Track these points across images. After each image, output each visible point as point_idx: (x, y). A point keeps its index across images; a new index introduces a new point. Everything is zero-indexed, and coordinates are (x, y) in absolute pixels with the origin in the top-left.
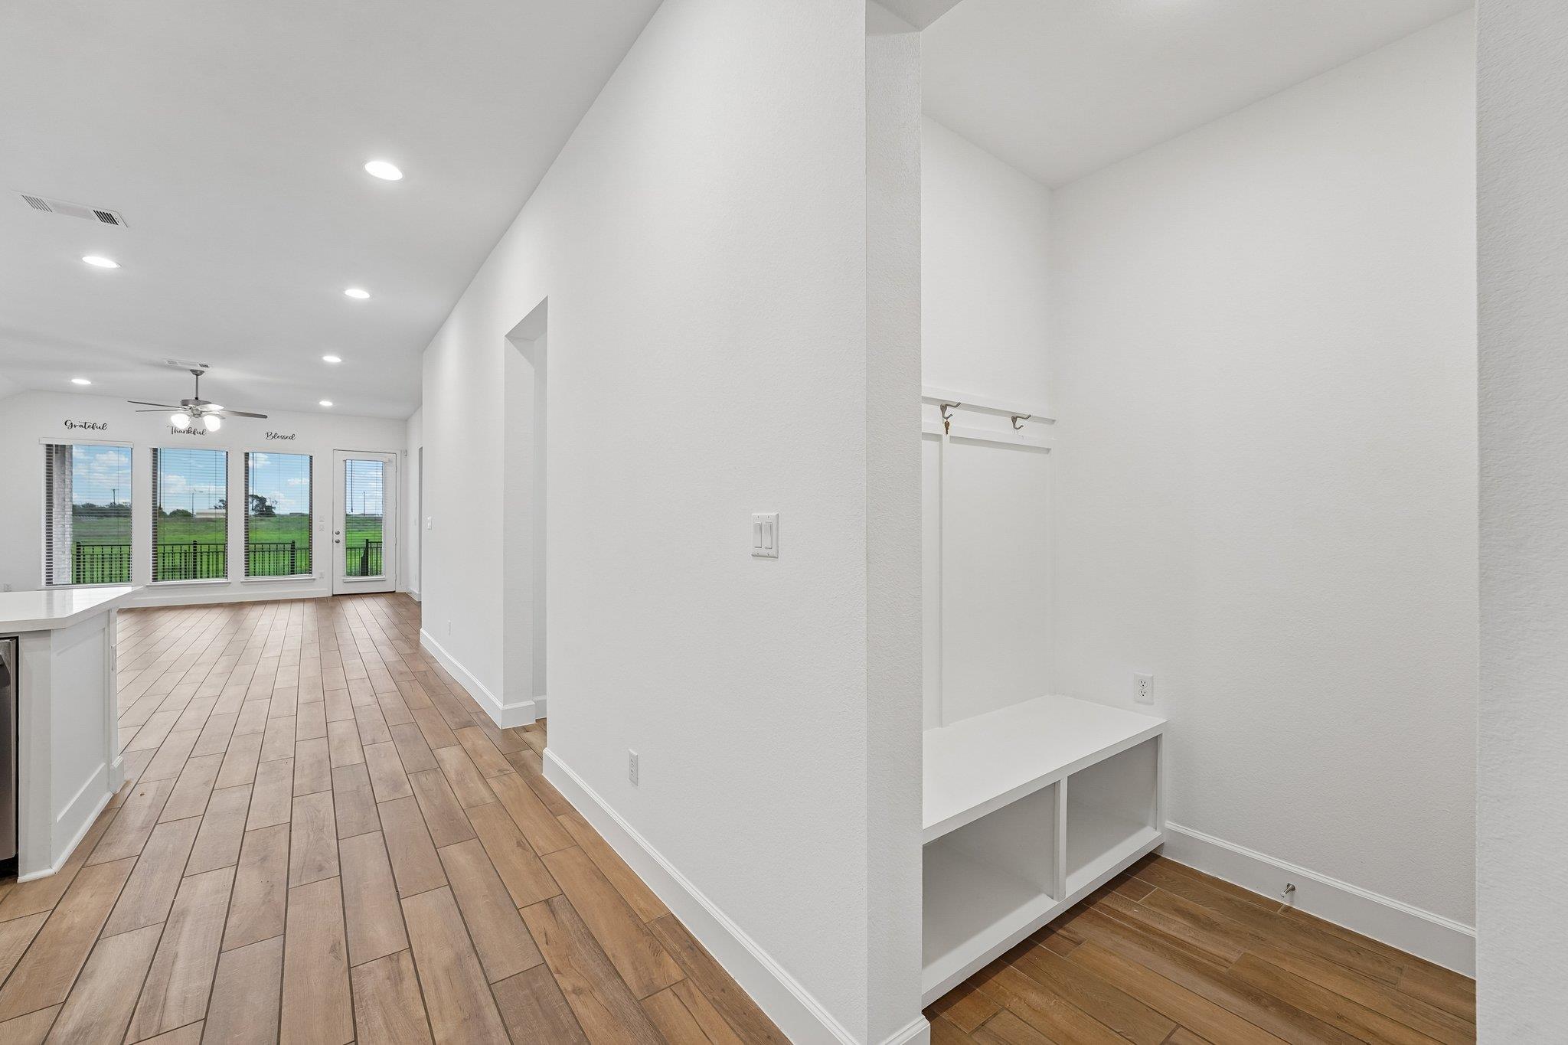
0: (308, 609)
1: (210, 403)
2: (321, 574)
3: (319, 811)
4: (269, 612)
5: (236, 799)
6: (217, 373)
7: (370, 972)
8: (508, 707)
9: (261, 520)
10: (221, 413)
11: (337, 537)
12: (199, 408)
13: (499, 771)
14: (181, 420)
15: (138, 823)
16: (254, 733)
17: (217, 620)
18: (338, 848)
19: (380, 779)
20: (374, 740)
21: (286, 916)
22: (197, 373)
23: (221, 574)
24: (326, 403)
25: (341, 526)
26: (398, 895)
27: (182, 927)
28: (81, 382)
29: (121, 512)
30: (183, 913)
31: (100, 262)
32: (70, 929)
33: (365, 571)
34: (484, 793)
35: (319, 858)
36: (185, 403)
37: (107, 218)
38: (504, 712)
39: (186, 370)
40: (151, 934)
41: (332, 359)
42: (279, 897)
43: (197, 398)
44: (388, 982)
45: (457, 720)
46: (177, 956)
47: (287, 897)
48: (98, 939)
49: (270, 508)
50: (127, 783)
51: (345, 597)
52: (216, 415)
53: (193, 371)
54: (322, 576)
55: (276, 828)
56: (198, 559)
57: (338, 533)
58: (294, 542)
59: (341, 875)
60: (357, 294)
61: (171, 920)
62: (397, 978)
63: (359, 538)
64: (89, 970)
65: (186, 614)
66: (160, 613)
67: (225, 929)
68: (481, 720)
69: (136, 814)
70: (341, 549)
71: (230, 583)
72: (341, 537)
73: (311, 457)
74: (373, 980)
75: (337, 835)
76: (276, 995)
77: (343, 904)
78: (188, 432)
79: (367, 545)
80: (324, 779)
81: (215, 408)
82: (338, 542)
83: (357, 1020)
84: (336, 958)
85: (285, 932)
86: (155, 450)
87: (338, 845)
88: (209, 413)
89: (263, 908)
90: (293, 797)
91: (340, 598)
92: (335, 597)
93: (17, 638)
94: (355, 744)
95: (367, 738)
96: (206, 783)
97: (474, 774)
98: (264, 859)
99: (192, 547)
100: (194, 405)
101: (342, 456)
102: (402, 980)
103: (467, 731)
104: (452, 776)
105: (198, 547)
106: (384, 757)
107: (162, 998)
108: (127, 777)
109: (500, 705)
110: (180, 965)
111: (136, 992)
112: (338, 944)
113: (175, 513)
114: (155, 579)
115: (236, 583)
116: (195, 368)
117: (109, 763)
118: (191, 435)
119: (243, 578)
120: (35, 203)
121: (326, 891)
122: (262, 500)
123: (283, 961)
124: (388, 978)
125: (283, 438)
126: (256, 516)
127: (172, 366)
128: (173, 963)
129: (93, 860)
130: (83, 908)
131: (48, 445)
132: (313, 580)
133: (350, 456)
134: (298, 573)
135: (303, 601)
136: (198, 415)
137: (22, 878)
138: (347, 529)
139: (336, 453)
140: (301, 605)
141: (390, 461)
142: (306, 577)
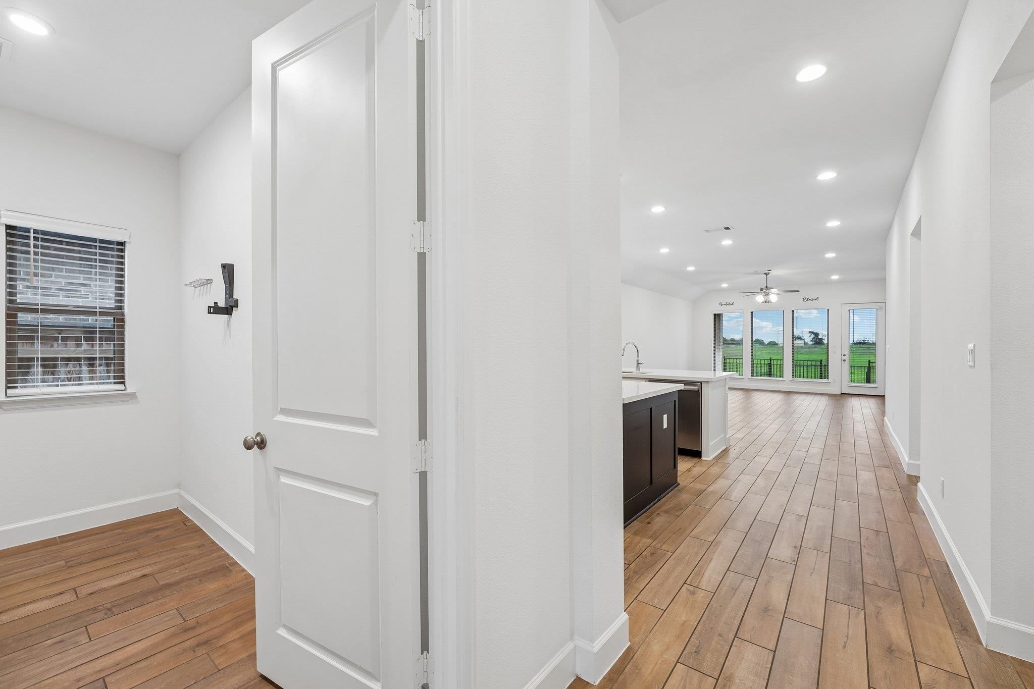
0: (824, 401)
1: (772, 288)
2: (834, 380)
3: (792, 473)
4: (803, 397)
5: (764, 460)
6: (776, 272)
8: (911, 462)
9: (815, 347)
10: (778, 292)
11: (844, 358)
12: (767, 291)
13: (890, 488)
14: (760, 298)
15: (732, 457)
16: (777, 443)
17: (778, 397)
19: (824, 472)
20: (829, 458)
22: (766, 274)
23: (780, 376)
24: (835, 277)
25: (846, 350)
27: (738, 484)
28: (725, 285)
29: (739, 343)
30: (740, 481)
31: (727, 242)
32: (712, 472)
33: (868, 381)
34: (874, 492)
35: (786, 485)
36: (762, 290)
37: (727, 228)
38: (908, 464)
39: (762, 273)
40: (731, 481)
41: (830, 255)
43: (767, 287)
45: (881, 463)
47: (771, 489)
48: (718, 477)
49: (821, 339)
50: (731, 445)
51: (848, 395)
52: (775, 294)
53: (765, 274)
54: (834, 381)
55: (775, 472)
56: (772, 368)
57: (844, 355)
58: (821, 360)
59: (792, 491)
60: (833, 224)
61: (736, 481)
64: (715, 482)
65: (763, 393)
66: (753, 392)
67: (750, 489)
68: (896, 467)
69: (732, 454)
70: (846, 366)
71: (784, 380)
72: (847, 358)
73: (828, 310)
75: (796, 481)
77: (789, 498)
78: (766, 302)
79: (869, 365)
80: (800, 464)
81: (775, 290)
82: (844, 361)
83: (781, 522)
85: (767, 496)
86: (752, 312)
88: (772, 293)
89: (762, 489)
90: (784, 466)
91: (845, 395)
93: (702, 383)
94: (819, 457)
95: (825, 457)
97: (874, 484)
98: (767, 478)
99: (769, 361)
100: (765, 290)
101: (847, 307)
103: (884, 469)
104: (861, 482)
105: (772, 361)
106: (830, 465)
107: (731, 494)
108: (731, 444)
109: (907, 459)
111: (724, 490)
112: (783, 506)
114: (752, 376)
115: (787, 381)
116: (766, 272)
117: (725, 435)
118: (767, 304)
119: (791, 378)
120: (708, 231)
122: (816, 335)
123: (764, 502)
125: (812, 300)
126: (813, 344)
127: (756, 273)
128: (735, 489)
129: (720, 461)
130: (716, 470)
131: (714, 314)
132: (830, 383)
133: (852, 307)
134: (821, 378)
135: (822, 394)
136: (767, 295)
137: (702, 458)
138: (852, 352)
139: (844, 306)
140: (821, 396)
141: (881, 308)
142: (825, 380)
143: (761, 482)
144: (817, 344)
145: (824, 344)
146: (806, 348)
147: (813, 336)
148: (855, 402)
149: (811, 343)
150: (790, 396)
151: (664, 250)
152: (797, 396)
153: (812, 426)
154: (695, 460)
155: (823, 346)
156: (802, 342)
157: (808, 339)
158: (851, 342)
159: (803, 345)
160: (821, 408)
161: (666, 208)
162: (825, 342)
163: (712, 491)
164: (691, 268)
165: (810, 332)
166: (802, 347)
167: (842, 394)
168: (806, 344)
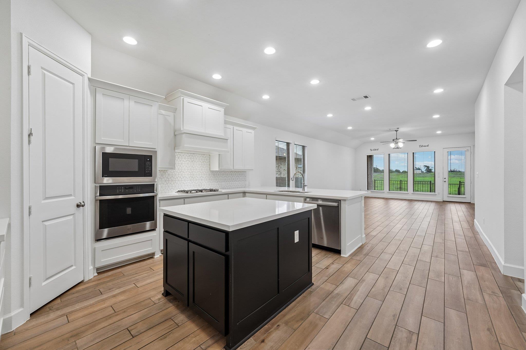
0: (432, 206)
1: (400, 139)
3: (408, 271)
4: (419, 203)
5: (387, 257)
6: (402, 130)
7: (402, 331)
8: (506, 265)
9: (427, 174)
10: (403, 141)
11: (444, 180)
12: (397, 141)
13: (492, 292)
14: (392, 145)
15: (364, 254)
16: (399, 240)
17: (405, 204)
18: (409, 286)
19: (433, 271)
20: (437, 256)
21: (386, 297)
22: (396, 131)
23: (406, 190)
24: (439, 132)
25: (446, 175)
26: (422, 314)
27: (362, 284)
28: (372, 139)
29: (383, 171)
30: (364, 280)
31: (368, 108)
32: (344, 271)
33: (459, 193)
34: (479, 298)
35: (402, 286)
36: (393, 140)
37: (366, 97)
38: (504, 266)
39: (394, 131)
40: (356, 281)
41: (436, 116)
42: (386, 290)
43: (397, 138)
44: (406, 340)
45: (478, 261)
46: (358, 290)
47: (388, 292)
48: (347, 276)
49: (431, 170)
50: (366, 242)
51: (447, 202)
54: (439, 194)
55: (394, 270)
56: (402, 185)
57: (445, 178)
58: (431, 181)
59: (406, 295)
60: (439, 91)
61: (361, 281)
62: (409, 341)
63: (456, 180)
64: (344, 282)
65: (396, 201)
66: (390, 200)
67: (370, 290)
68: (492, 265)
69: (365, 250)
70: (446, 185)
71: (408, 193)
72: (446, 180)
73: (435, 152)
74: (402, 335)
75: (410, 282)
76: (374, 316)
77: (403, 304)
79: (460, 183)
80: (414, 262)
82: (445, 182)
83: (391, 342)
84: (394, 319)
85: (384, 301)
86: (389, 154)
87: (409, 285)
88: (400, 142)
89: (381, 291)
90: (402, 263)
91: (446, 202)
92: (444, 202)
93: (341, 201)
94: (429, 255)
95: (435, 254)
96: (382, 249)
97: (477, 287)
98: (387, 277)
99: (400, 182)
100: (395, 140)
101: (447, 150)
102: (411, 342)
103: (482, 268)
104: (465, 283)
105: (402, 182)
106: (438, 263)
107: (352, 298)
109: (503, 263)
110: (358, 293)
111: (348, 293)
112: (396, 315)
113: (403, 172)
114: (389, 190)
115: (410, 194)
117: (362, 235)
118: (398, 149)
119: (412, 192)
120: (353, 100)
121: (400, 297)
122: (428, 167)
123: (380, 309)
124: (406, 338)
126: (426, 172)
127: (390, 130)
128: (357, 291)
129: (354, 258)
130: (348, 267)
131: (368, 156)
132: (436, 195)
133: (450, 150)
134: (431, 192)
135: (432, 201)
136: (397, 143)
137: (341, 255)
138: (449, 176)
139: (444, 149)
140: (430, 203)
141: (468, 150)
142: (434, 193)
143: (381, 282)
144: (428, 172)
145: (432, 172)
146: (422, 174)
147: (426, 168)
148: (453, 208)
149: (425, 171)
150: (411, 203)
151: (330, 115)
152: (416, 203)
153: (425, 225)
154: (336, 256)
155: (432, 173)
156: (421, 171)
157: (424, 170)
158: (449, 170)
159: (421, 173)
160: (431, 211)
161: (320, 81)
162: (433, 171)
163: (337, 294)
164: (350, 128)
165: (424, 166)
166: (420, 174)
167: (443, 201)
168: (422, 172)
